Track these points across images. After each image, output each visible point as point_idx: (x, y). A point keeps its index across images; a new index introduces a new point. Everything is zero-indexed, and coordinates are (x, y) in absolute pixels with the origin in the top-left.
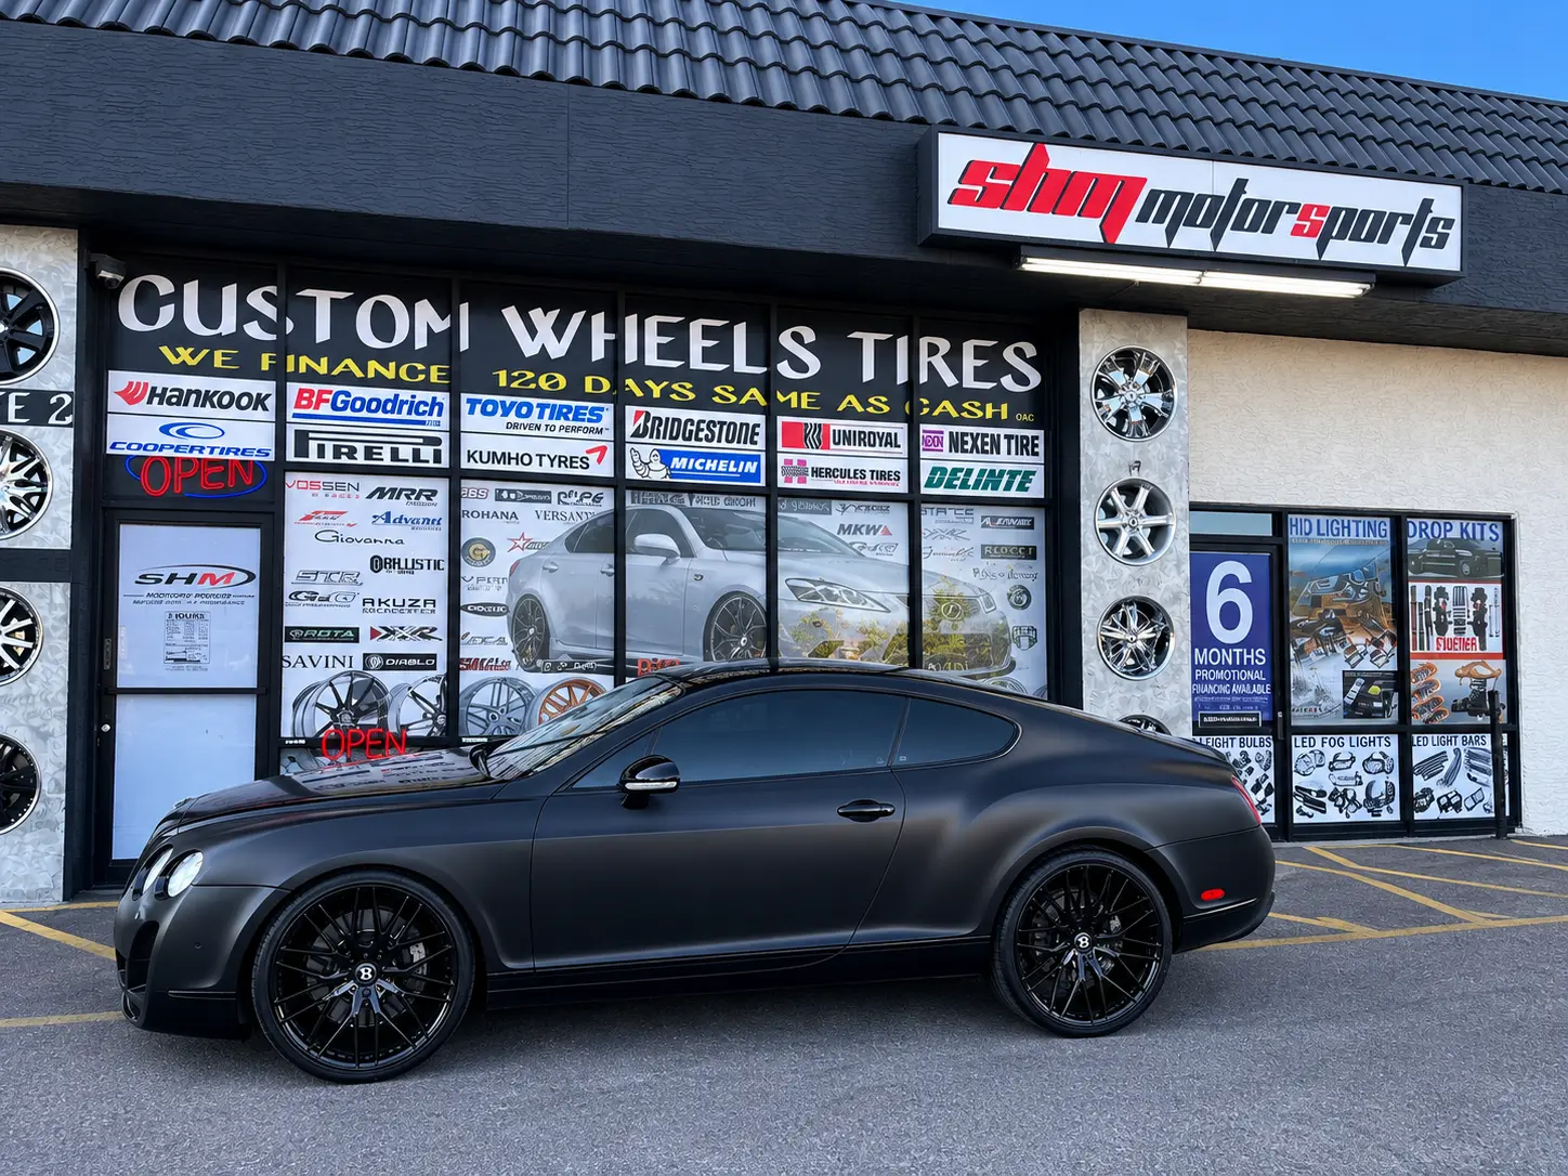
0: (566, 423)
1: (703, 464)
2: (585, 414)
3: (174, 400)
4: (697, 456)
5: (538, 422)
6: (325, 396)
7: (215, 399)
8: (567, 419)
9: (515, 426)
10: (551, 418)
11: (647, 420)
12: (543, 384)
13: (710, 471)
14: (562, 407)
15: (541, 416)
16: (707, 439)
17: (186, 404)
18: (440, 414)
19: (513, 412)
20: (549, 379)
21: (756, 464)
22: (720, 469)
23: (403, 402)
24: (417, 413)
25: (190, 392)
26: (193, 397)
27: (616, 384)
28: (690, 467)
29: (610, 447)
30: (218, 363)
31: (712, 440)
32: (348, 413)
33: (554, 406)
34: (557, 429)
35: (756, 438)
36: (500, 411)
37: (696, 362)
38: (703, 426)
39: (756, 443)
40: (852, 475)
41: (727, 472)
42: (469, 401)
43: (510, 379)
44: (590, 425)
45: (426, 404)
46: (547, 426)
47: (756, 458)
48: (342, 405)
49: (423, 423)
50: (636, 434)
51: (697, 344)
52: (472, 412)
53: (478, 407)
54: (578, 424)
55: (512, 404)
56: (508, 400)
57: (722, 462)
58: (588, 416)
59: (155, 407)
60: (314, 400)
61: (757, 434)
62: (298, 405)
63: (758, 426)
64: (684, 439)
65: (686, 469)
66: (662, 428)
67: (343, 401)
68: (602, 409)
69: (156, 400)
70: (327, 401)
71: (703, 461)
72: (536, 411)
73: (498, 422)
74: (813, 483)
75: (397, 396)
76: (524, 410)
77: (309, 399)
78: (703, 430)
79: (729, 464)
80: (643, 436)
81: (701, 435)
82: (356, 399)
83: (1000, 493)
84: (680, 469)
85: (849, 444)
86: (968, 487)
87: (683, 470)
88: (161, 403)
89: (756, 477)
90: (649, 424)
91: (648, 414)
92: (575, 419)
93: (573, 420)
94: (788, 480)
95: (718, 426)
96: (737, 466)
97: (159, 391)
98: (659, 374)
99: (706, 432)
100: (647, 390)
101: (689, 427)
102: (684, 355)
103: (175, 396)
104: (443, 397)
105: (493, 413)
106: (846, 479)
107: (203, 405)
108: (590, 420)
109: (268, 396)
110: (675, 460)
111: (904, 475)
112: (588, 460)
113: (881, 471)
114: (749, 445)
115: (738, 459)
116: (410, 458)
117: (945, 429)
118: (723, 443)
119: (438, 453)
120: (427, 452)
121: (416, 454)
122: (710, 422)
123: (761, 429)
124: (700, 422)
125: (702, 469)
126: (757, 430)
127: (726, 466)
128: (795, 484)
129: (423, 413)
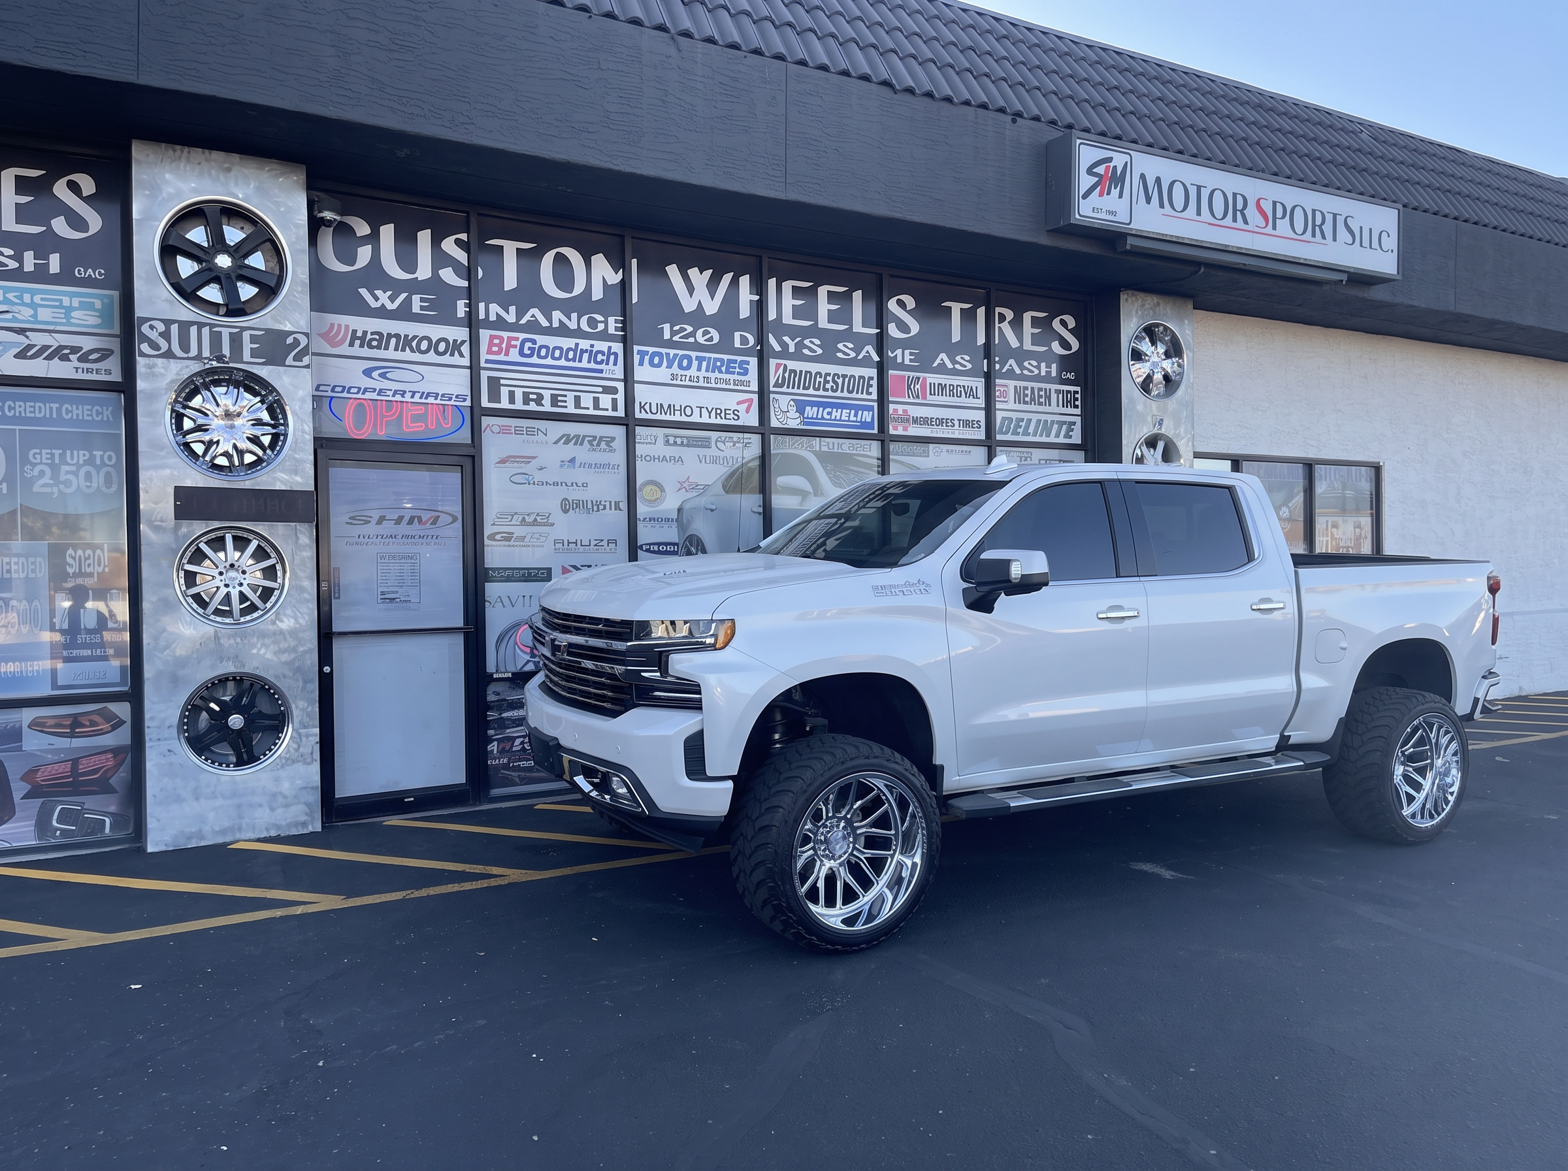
0: (720, 376)
2: (735, 368)
3: (375, 343)
4: (825, 405)
5: (698, 375)
6: (513, 343)
7: (414, 344)
8: (721, 372)
9: (678, 377)
10: (707, 371)
11: (785, 371)
12: (701, 339)
13: (835, 420)
14: (716, 360)
15: (699, 369)
16: (833, 391)
17: (386, 348)
18: (615, 364)
19: (676, 364)
20: (705, 333)
21: (871, 413)
22: (843, 418)
23: (583, 352)
24: (596, 362)
25: (390, 336)
26: (393, 341)
27: (761, 339)
28: (820, 416)
29: (755, 397)
30: (416, 309)
31: (836, 391)
32: (535, 360)
33: (710, 359)
34: (713, 381)
35: (871, 390)
36: (665, 363)
37: (823, 322)
38: (829, 378)
39: (871, 394)
40: (944, 425)
41: (849, 421)
42: (639, 352)
43: (673, 333)
44: (741, 378)
45: (603, 353)
46: (705, 378)
47: (870, 408)
48: (529, 352)
49: (601, 371)
50: (776, 385)
51: (824, 307)
52: (641, 363)
53: (647, 358)
54: (729, 377)
55: (676, 355)
56: (672, 352)
57: (844, 411)
58: (737, 370)
59: (356, 350)
60: (504, 346)
61: (871, 386)
62: (489, 352)
64: (815, 389)
66: (797, 380)
67: (529, 348)
68: (748, 363)
69: (358, 342)
70: (515, 346)
71: (830, 410)
72: (695, 363)
73: (662, 374)
74: (914, 431)
75: (577, 345)
76: (685, 363)
77: (499, 345)
78: (828, 382)
79: (850, 414)
80: (782, 386)
81: (828, 386)
82: (541, 347)
83: (1052, 439)
84: (812, 418)
85: (942, 395)
86: (1029, 434)
88: (362, 346)
89: (870, 425)
90: (787, 375)
91: (785, 366)
92: (727, 372)
93: (725, 373)
94: (895, 428)
95: (841, 379)
96: (856, 415)
97: (359, 334)
98: (794, 332)
99: (831, 384)
100: (785, 346)
101: (818, 379)
102: (814, 317)
103: (374, 339)
104: (618, 347)
105: (659, 365)
106: (940, 427)
107: (403, 350)
108: (739, 374)
109: (463, 342)
110: (808, 408)
111: (983, 424)
112: (738, 412)
113: (967, 420)
114: (865, 396)
115: (857, 408)
116: (591, 407)
117: (1012, 384)
118: (845, 394)
119: (614, 401)
120: (606, 400)
121: (596, 400)
122: (835, 375)
123: (874, 383)
124: (828, 374)
125: (829, 417)
126: (871, 382)
127: (848, 415)
128: (900, 431)
129: (601, 362)
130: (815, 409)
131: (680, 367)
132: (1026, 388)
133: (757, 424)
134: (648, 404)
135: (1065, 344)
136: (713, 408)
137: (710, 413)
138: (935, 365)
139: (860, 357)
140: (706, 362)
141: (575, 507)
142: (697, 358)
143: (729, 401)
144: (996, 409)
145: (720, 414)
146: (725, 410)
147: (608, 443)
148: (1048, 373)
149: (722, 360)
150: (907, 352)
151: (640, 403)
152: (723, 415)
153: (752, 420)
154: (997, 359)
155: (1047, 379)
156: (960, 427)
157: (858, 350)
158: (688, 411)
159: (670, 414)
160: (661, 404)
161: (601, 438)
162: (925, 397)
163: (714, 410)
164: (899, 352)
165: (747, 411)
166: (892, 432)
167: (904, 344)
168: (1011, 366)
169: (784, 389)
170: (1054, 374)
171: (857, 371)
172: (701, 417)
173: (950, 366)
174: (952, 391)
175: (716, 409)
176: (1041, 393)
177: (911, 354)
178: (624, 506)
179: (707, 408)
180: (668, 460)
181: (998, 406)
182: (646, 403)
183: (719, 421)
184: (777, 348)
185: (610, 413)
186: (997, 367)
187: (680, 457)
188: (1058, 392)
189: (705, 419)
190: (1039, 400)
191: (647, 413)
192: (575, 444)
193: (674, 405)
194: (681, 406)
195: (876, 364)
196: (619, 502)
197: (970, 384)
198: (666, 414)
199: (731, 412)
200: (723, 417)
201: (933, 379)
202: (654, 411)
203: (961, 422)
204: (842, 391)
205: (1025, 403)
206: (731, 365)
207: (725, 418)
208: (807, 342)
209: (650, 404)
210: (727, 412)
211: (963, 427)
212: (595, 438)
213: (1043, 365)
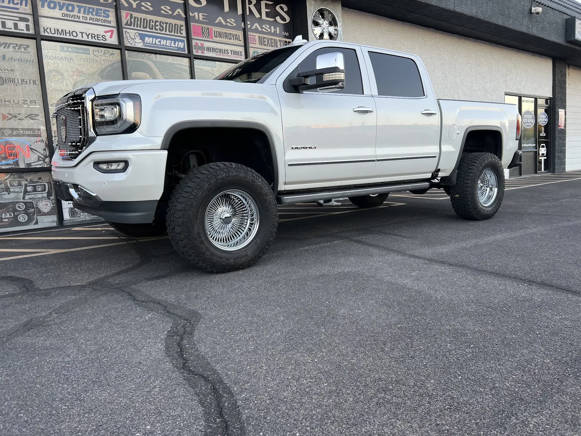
0: (92, 17)
1: (159, 42)
2: (101, 13)
4: (157, 38)
5: (79, 15)
8: (92, 14)
9: (67, 15)
10: (84, 13)
11: (131, 18)
13: (163, 45)
14: (89, 8)
15: (79, 12)
16: (160, 30)
18: (26, 5)
19: (65, 8)
21: (183, 43)
22: (167, 44)
24: (13, 3)
28: (154, 43)
29: (115, 30)
31: (162, 30)
33: (85, 7)
34: (88, 19)
35: (182, 32)
36: (58, 7)
40: (223, 52)
41: (171, 46)
44: (104, 19)
46: (83, 17)
47: (182, 41)
49: (18, 9)
50: (127, 24)
52: (43, 6)
53: (46, 4)
54: (98, 18)
55: (64, 4)
57: (168, 41)
58: (103, 14)
61: (182, 30)
63: (182, 26)
64: (150, 28)
65: (152, 44)
66: (139, 23)
68: (109, 11)
71: (160, 40)
72: (76, 9)
73: (57, 13)
74: (207, 54)
76: (70, 8)
78: (158, 26)
79: (171, 43)
80: (130, 25)
81: (157, 27)
84: (149, 43)
85: (221, 38)
87: (150, 44)
89: (182, 49)
90: (133, 20)
91: (131, 15)
93: (96, 15)
94: (197, 52)
95: (165, 24)
96: (175, 44)
99: (159, 27)
101: (152, 24)
105: (54, 8)
106: (221, 53)
108: (104, 16)
110: (147, 38)
111: (243, 53)
112: (105, 36)
113: (235, 51)
114: (179, 34)
115: (175, 40)
116: (13, 28)
117: (257, 35)
118: (168, 32)
119: (28, 27)
120: (22, 26)
121: (16, 26)
122: (161, 22)
123: (184, 28)
124: (156, 22)
125: (159, 44)
126: (182, 28)
127: (170, 43)
128: (200, 53)
129: (17, 4)
130: (151, 39)
131: (67, 10)
132: (264, 38)
133: (117, 44)
134: (49, 29)
135: (283, 19)
136: (89, 34)
137: (88, 36)
138: (216, 22)
139: (175, 14)
140: (83, 9)
141: (7, 81)
142: (77, 6)
143: (99, 30)
144: (249, 47)
145: (94, 37)
146: (97, 35)
147: (25, 49)
148: (275, 31)
149: (93, 9)
150: (201, 14)
151: (44, 28)
152: (96, 38)
153: (114, 40)
154: (249, 23)
155: (275, 34)
156: (231, 54)
157: (173, 10)
158: (74, 34)
159: (63, 35)
160: (58, 30)
161: (21, 45)
162: (212, 38)
163: (90, 35)
164: (196, 14)
165: (111, 37)
166: (195, 53)
167: (199, 10)
168: (256, 26)
169: (132, 27)
170: (278, 32)
171: (173, 21)
172: (82, 37)
173: (224, 23)
174: (226, 36)
175: (92, 34)
176: (272, 41)
177: (203, 15)
178: (38, 82)
179: (86, 33)
180: (64, 59)
181: (250, 45)
182: (48, 28)
183: (93, 40)
184: (126, 5)
185: (25, 32)
186: (249, 26)
187: (71, 58)
188: (280, 41)
189: (85, 38)
190: (271, 44)
191: (48, 33)
192: (4, 47)
193: (65, 31)
194: (70, 31)
195: (184, 19)
196: (35, 80)
197: (236, 33)
198: (61, 34)
199: (101, 36)
200: (96, 39)
201: (215, 29)
202: (53, 32)
203: (232, 52)
204: (166, 31)
205: (265, 45)
206: (99, 11)
207: (98, 39)
208: (143, 4)
209: (50, 29)
210: (99, 36)
211: (233, 54)
212: (17, 45)
213: (272, 27)
